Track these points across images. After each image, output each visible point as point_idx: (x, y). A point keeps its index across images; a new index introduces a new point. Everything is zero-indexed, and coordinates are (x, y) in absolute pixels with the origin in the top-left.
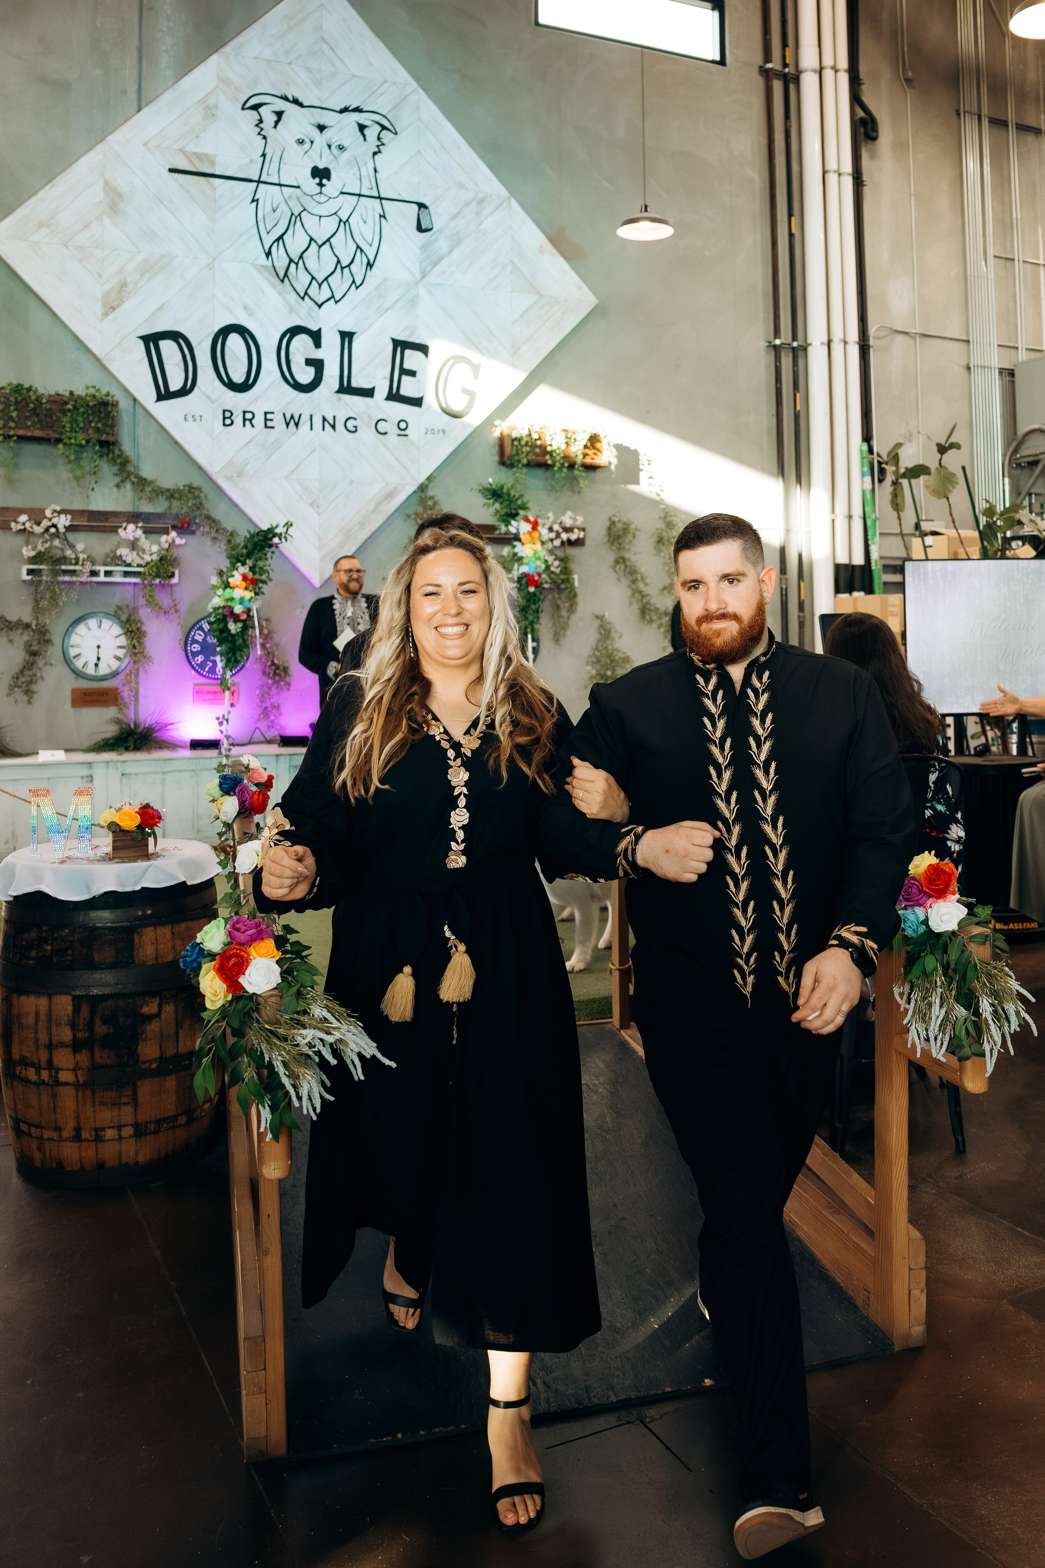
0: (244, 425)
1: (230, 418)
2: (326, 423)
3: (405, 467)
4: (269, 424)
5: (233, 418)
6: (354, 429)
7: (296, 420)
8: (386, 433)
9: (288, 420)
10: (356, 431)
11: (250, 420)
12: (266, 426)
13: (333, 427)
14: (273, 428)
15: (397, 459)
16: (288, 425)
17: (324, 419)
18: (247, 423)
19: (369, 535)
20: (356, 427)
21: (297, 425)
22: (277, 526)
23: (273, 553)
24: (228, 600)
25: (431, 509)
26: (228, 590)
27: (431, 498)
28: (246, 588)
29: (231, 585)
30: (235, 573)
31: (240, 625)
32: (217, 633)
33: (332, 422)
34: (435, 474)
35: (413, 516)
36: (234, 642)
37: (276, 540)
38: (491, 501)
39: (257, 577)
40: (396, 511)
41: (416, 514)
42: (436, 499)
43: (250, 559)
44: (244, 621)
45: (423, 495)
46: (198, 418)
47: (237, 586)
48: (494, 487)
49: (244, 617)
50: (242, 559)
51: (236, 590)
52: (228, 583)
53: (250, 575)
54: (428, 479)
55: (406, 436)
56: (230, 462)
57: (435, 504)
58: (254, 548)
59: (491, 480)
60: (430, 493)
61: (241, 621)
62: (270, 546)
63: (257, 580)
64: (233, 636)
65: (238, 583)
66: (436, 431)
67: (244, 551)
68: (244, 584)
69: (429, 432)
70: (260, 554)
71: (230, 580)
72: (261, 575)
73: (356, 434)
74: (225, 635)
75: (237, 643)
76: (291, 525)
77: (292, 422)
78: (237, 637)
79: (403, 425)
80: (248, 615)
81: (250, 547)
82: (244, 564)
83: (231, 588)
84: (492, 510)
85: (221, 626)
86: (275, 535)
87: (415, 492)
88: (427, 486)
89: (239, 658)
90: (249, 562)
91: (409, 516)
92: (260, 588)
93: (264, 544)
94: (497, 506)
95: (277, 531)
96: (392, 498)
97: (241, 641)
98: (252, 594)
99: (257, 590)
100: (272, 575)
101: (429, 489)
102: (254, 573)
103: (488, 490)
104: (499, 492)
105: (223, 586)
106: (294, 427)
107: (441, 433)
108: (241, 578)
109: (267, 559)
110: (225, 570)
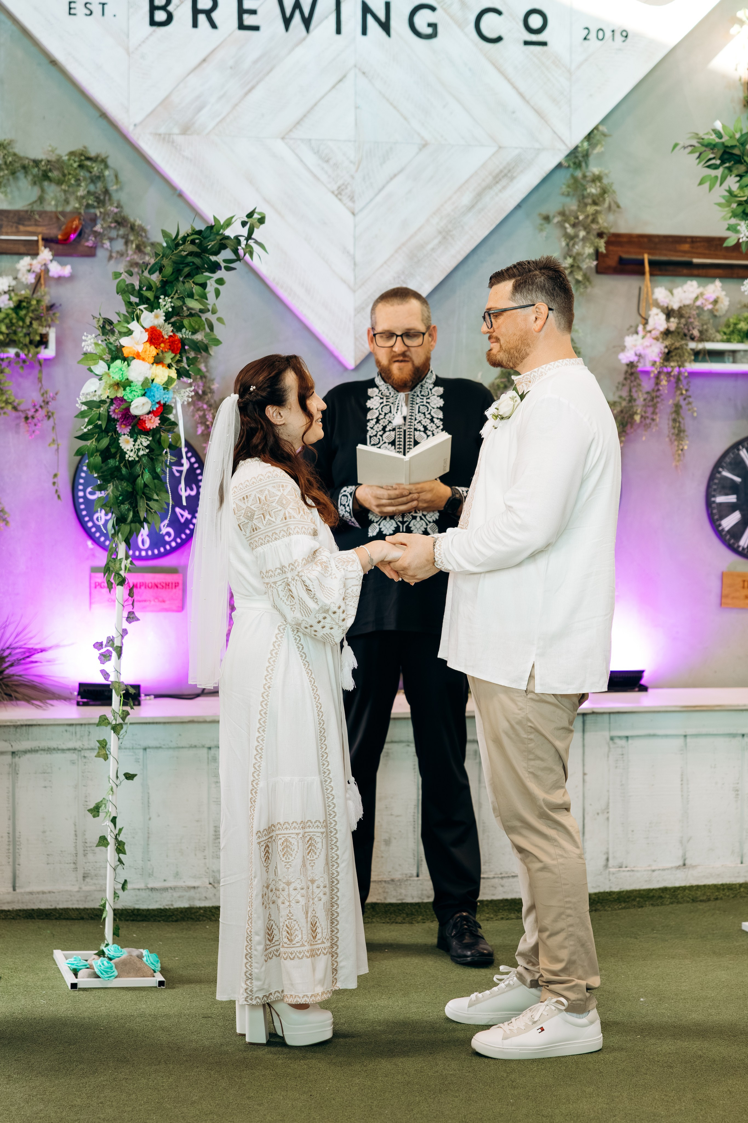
0: (195, 25)
1: (164, 8)
2: (370, 18)
3: (539, 113)
4: (249, 20)
5: (170, 8)
6: (429, 31)
7: (306, 12)
8: (499, 39)
9: (288, 13)
10: (433, 35)
11: (208, 13)
12: (242, 26)
13: (386, 26)
14: (256, 28)
15: (521, 95)
16: (287, 22)
17: (366, 10)
18: (202, 18)
19: (460, 258)
20: (433, 26)
21: (307, 22)
22: (228, 223)
23: (220, 282)
24: (118, 385)
25: (595, 203)
26: (118, 362)
27: (596, 179)
28: (158, 361)
29: (126, 352)
30: (134, 325)
31: (144, 441)
32: (98, 459)
33: (382, 17)
34: (603, 128)
35: (556, 220)
36: (132, 479)
37: (227, 254)
38: (719, 172)
39: (184, 334)
40: (519, 206)
41: (562, 214)
42: (605, 181)
43: (166, 295)
44: (154, 433)
45: (579, 174)
46: (97, 9)
47: (138, 356)
48: (725, 139)
49: (153, 423)
50: (149, 295)
51: (135, 363)
52: (120, 349)
53: (167, 331)
54: (589, 137)
55: (544, 44)
56: (165, 102)
57: (604, 191)
58: (177, 272)
59: (718, 125)
60: (594, 169)
61: (146, 432)
62: (215, 267)
63: (183, 342)
64: (132, 464)
65: (140, 348)
66: (608, 34)
67: (155, 278)
68: (153, 351)
69: (593, 36)
70: (190, 285)
71: (124, 341)
72: (194, 332)
73: (434, 41)
74: (112, 462)
75: (140, 481)
76: (262, 221)
77: (297, 15)
78: (138, 469)
79: (535, 21)
80: (164, 420)
81: (168, 270)
82: (153, 306)
83: (124, 359)
84: (720, 192)
85: (105, 442)
86: (223, 243)
87: (559, 166)
88: (586, 155)
89: (143, 514)
90: (166, 303)
91: (547, 219)
92: (191, 362)
93: (197, 261)
94: (732, 182)
95: (230, 232)
96: (512, 179)
97: (147, 476)
98: (173, 374)
99: (184, 364)
100: (219, 331)
101: (592, 159)
102: (178, 327)
103: (711, 146)
104: (736, 151)
105: (107, 357)
106: (302, 27)
107: (619, 38)
108: (146, 336)
109: (204, 296)
110: (115, 319)
